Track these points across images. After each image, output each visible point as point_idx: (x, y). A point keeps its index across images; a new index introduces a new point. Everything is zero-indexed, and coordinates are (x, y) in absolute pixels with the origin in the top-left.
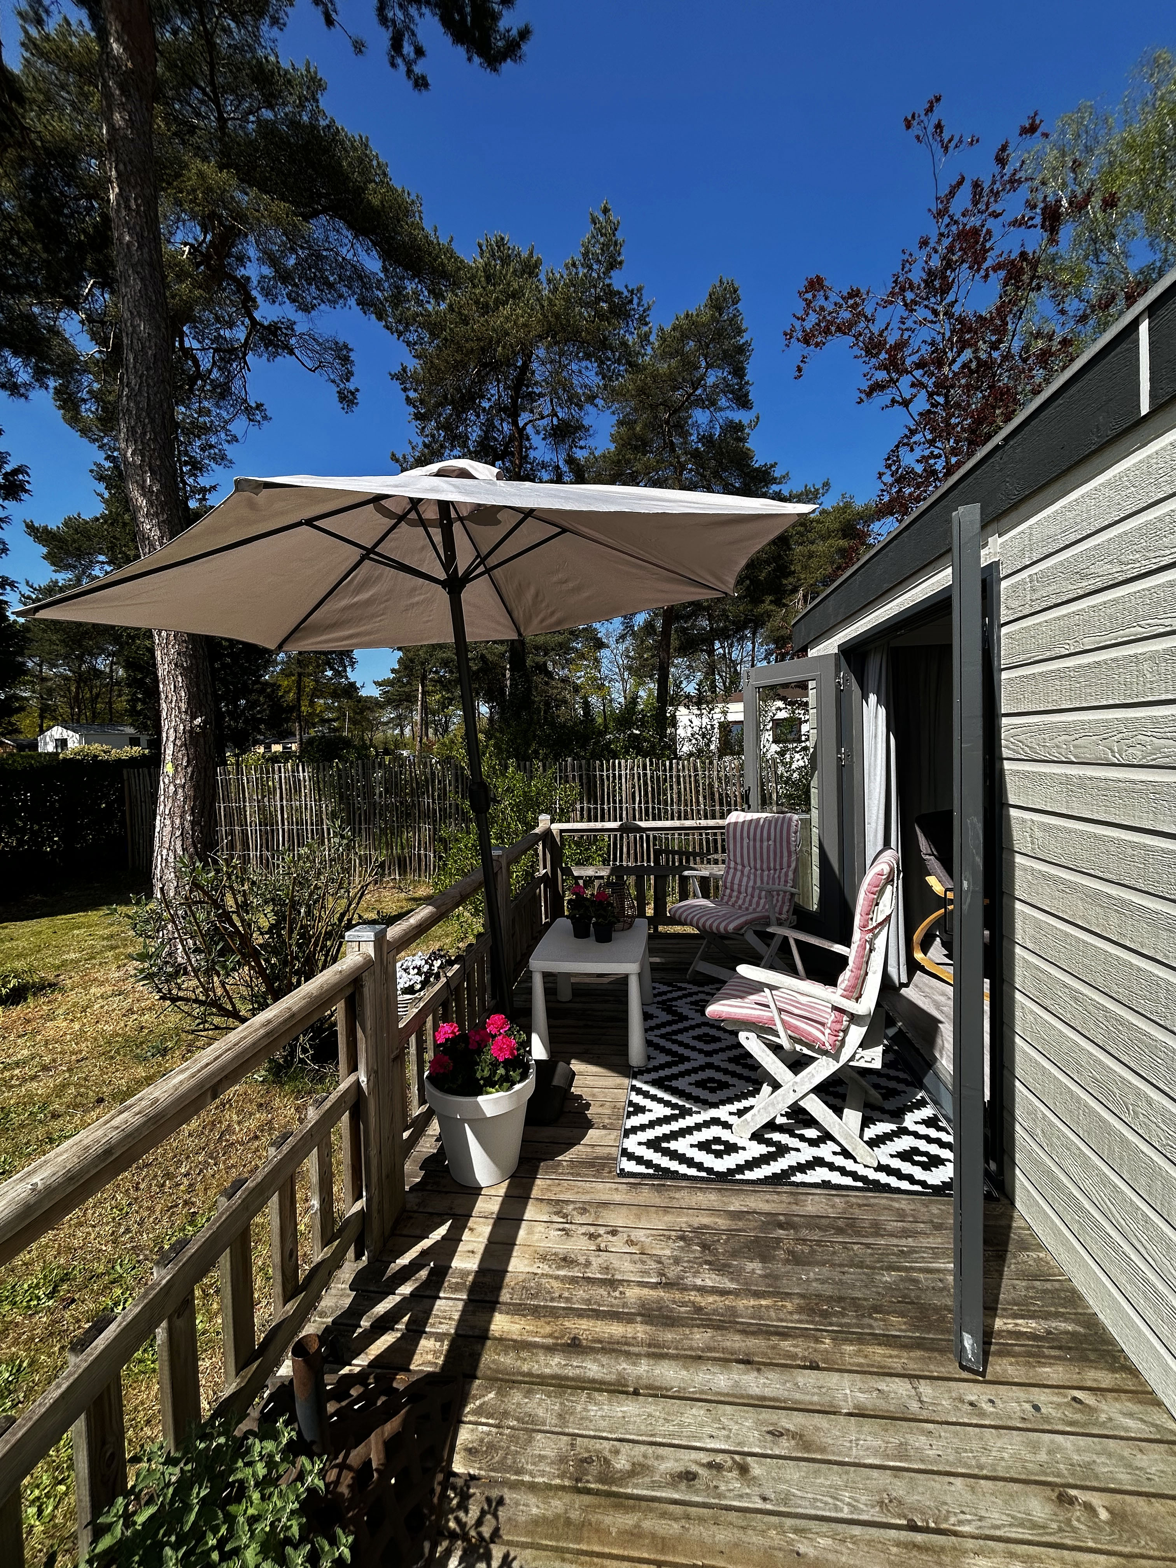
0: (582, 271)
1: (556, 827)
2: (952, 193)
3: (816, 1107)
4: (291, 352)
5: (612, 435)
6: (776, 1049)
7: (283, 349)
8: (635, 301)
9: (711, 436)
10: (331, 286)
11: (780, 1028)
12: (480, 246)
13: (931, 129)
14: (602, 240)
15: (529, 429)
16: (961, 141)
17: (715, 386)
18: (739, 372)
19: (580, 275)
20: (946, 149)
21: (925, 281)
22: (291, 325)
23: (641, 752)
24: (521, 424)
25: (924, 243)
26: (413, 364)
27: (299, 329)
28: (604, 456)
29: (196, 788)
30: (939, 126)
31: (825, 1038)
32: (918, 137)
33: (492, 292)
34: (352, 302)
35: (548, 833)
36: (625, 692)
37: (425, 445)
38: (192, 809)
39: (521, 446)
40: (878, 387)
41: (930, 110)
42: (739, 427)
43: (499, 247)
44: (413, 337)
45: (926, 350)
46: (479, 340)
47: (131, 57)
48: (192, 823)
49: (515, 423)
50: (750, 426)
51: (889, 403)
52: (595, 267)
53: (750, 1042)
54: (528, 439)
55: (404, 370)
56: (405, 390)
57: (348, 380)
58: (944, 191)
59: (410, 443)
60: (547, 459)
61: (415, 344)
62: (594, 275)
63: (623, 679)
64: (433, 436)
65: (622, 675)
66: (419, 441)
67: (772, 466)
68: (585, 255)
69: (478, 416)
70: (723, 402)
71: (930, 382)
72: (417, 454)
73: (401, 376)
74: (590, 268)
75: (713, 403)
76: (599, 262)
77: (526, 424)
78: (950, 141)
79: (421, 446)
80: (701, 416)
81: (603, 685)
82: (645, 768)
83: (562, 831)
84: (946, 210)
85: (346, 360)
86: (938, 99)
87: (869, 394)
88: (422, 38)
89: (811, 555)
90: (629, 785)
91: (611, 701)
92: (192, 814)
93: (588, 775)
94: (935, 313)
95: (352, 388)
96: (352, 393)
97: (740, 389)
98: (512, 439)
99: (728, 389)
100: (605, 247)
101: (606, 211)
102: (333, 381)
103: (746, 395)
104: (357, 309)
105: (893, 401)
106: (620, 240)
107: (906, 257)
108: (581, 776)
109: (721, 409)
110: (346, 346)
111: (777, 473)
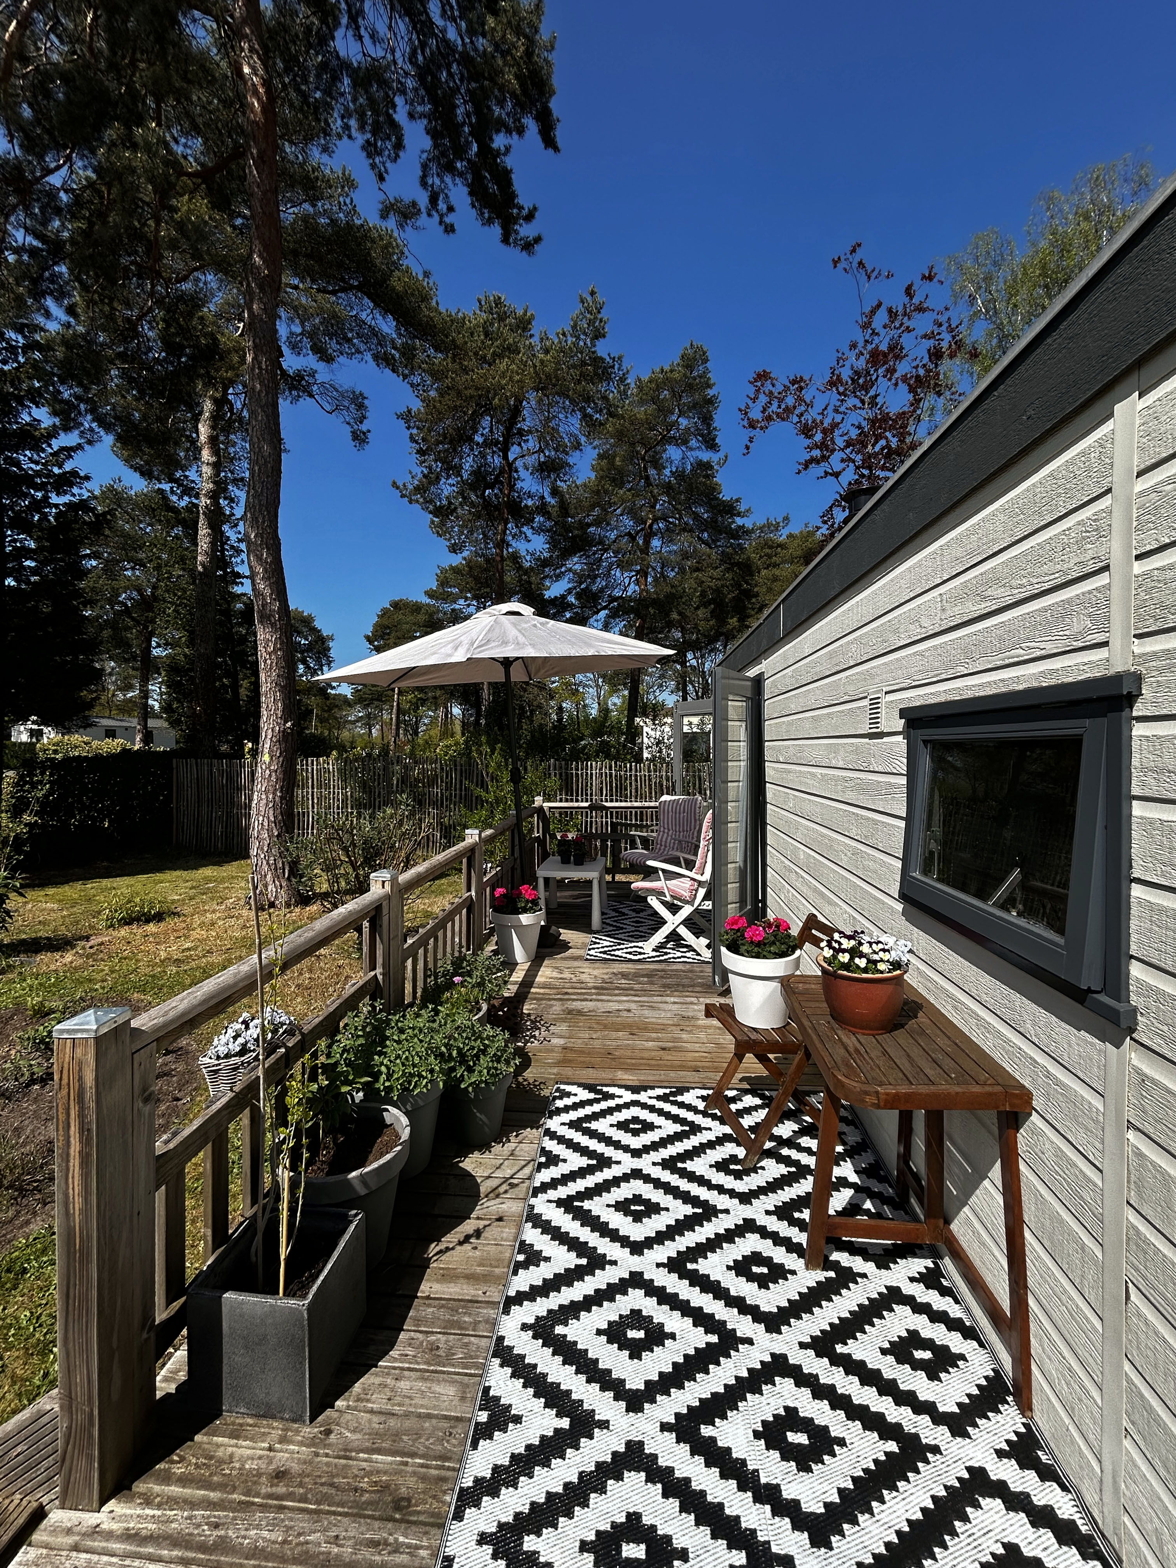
0: (571, 340)
1: (546, 805)
2: (873, 312)
3: (683, 931)
4: (311, 396)
5: (593, 466)
6: (664, 903)
7: (304, 392)
8: (617, 366)
9: (684, 471)
10: (349, 341)
11: (666, 891)
12: (479, 301)
13: (855, 265)
14: (588, 316)
15: (519, 464)
16: (879, 274)
17: (687, 429)
18: (707, 419)
19: (569, 343)
20: (869, 277)
21: (852, 379)
22: (313, 374)
23: (608, 756)
24: (511, 458)
25: (853, 346)
26: (417, 405)
27: (320, 378)
28: (585, 485)
29: (285, 772)
30: (860, 263)
31: (686, 895)
32: (845, 270)
33: (490, 347)
34: (368, 357)
35: (541, 808)
36: (599, 698)
37: (425, 476)
38: (282, 788)
39: (510, 477)
40: (813, 460)
41: (853, 251)
42: (708, 466)
43: (496, 305)
44: (416, 379)
45: (854, 433)
46: (477, 389)
47: (268, 268)
48: (281, 797)
49: (506, 457)
50: (718, 463)
51: (823, 474)
52: (582, 337)
53: (653, 901)
54: (517, 471)
55: (409, 411)
56: (408, 428)
57: (361, 422)
58: (867, 310)
59: (410, 472)
60: (533, 490)
61: (418, 385)
62: (582, 343)
63: (597, 686)
64: (430, 467)
65: (596, 681)
66: (419, 471)
67: (737, 500)
68: (574, 327)
69: (472, 449)
70: (693, 443)
71: (859, 458)
72: (416, 482)
73: (407, 417)
74: (578, 338)
75: (685, 442)
76: (585, 334)
77: (516, 459)
78: (873, 271)
79: (420, 476)
80: (673, 453)
81: (577, 690)
82: (610, 769)
83: (550, 808)
84: (870, 323)
85: (361, 406)
86: (859, 245)
87: (806, 467)
88: (453, 201)
89: (775, 579)
90: (599, 781)
91: (585, 706)
92: (281, 791)
93: (567, 774)
94: (863, 402)
95: (364, 429)
96: (364, 433)
97: (709, 433)
98: (502, 471)
99: (698, 433)
100: (591, 323)
101: (593, 293)
102: (348, 423)
103: (714, 440)
104: (372, 363)
105: (826, 473)
106: (605, 319)
107: (840, 355)
108: (561, 775)
109: (691, 449)
110: (361, 394)
111: (742, 508)
